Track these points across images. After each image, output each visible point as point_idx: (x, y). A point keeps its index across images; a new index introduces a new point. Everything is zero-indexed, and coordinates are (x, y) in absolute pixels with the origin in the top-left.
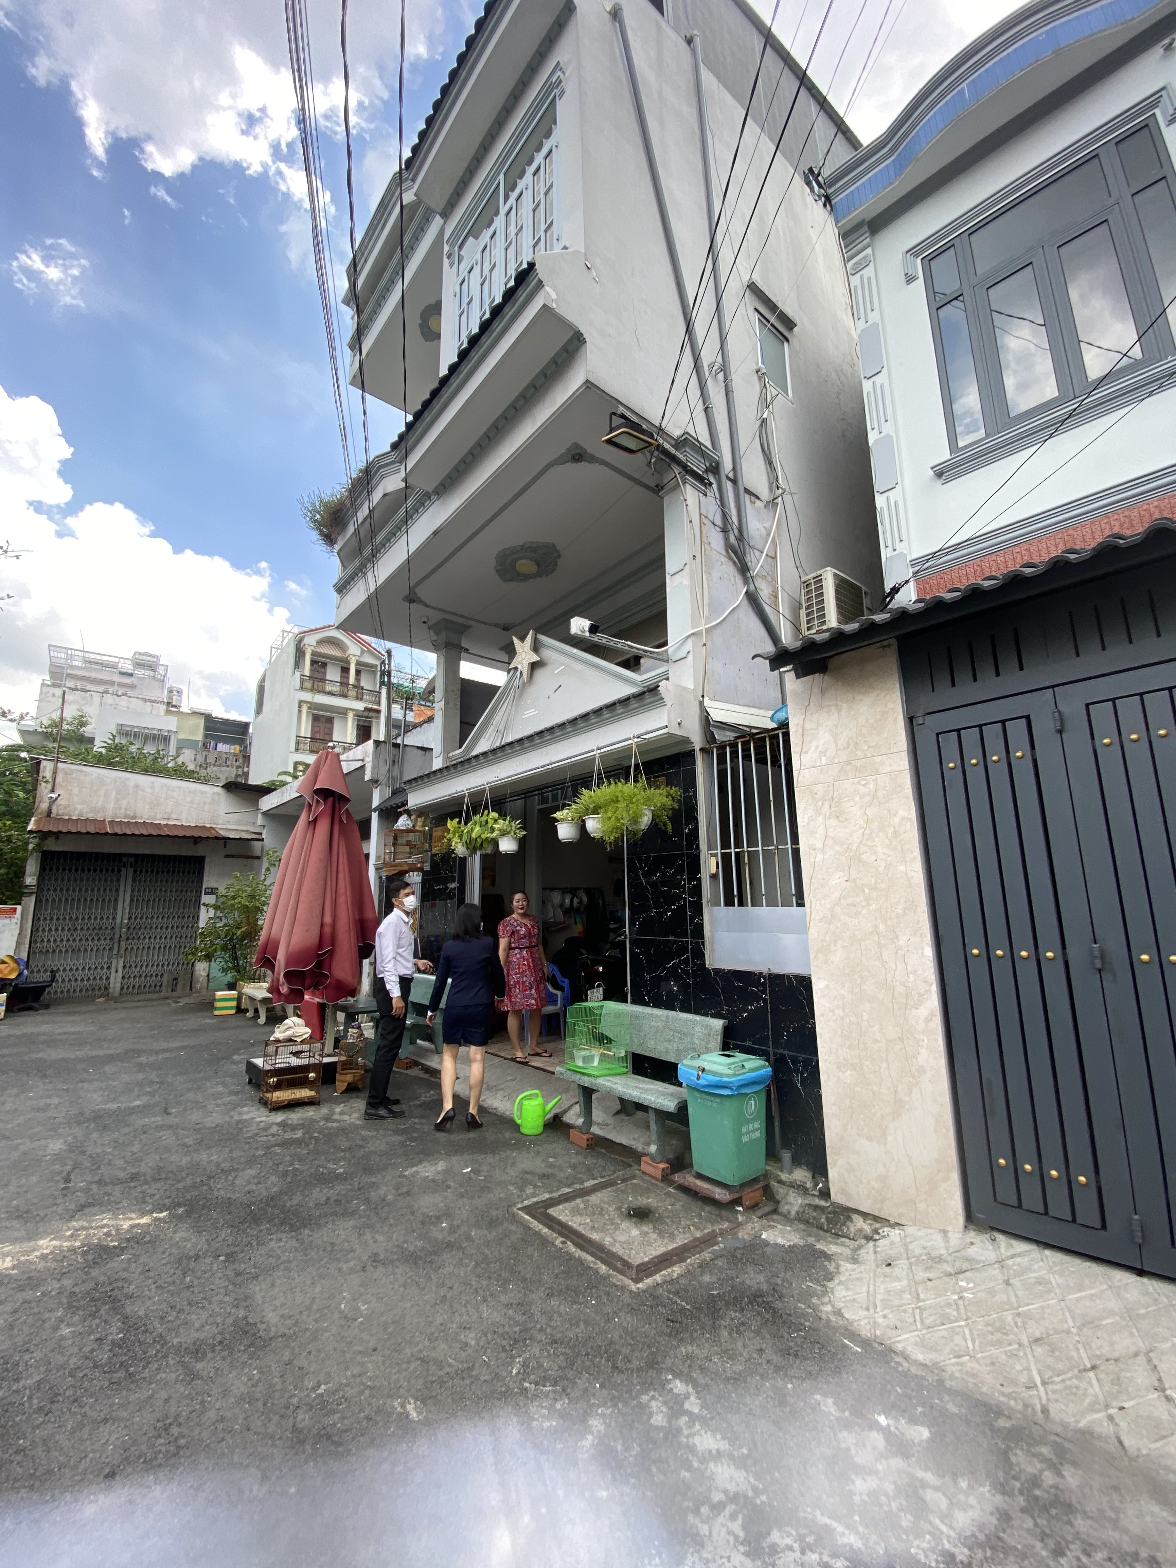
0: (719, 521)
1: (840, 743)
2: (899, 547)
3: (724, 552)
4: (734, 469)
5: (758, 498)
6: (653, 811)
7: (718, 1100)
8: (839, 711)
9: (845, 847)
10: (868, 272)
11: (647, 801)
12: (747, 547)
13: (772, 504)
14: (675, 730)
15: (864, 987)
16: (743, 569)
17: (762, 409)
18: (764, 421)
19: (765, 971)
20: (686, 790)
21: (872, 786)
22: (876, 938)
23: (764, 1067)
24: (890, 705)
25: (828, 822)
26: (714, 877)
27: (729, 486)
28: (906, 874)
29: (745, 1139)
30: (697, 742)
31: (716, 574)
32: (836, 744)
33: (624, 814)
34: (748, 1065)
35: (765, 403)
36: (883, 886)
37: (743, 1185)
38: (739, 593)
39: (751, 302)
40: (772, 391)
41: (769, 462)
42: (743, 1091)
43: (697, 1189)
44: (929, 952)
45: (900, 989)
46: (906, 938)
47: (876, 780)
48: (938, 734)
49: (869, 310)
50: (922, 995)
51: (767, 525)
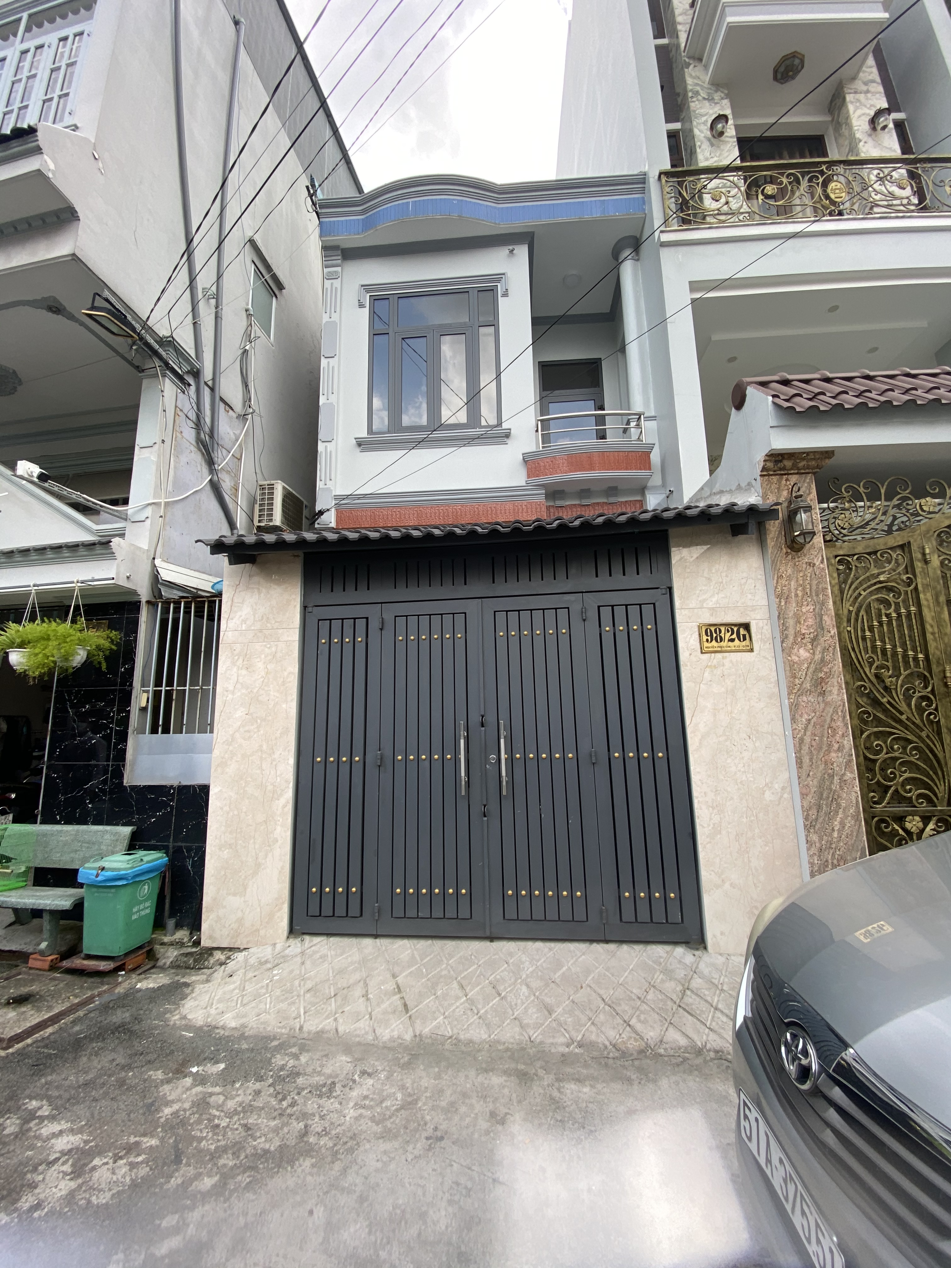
0: (192, 415)
1: (257, 616)
2: (328, 482)
3: (194, 443)
4: (214, 379)
5: (232, 410)
6: (89, 651)
7: (113, 890)
8: (260, 593)
9: (249, 690)
10: (337, 283)
11: (81, 642)
12: (216, 445)
13: (243, 417)
14: (123, 583)
15: (247, 789)
16: (210, 463)
17: (246, 342)
18: (245, 352)
19: (175, 783)
20: (127, 635)
21: (274, 649)
22: (260, 754)
23: (162, 858)
24: (293, 596)
25: (240, 672)
26: (144, 710)
27: (207, 392)
28: (286, 710)
29: (134, 917)
30: (144, 594)
31: (184, 459)
32: (255, 616)
33: (55, 652)
34: (146, 859)
35: (248, 337)
36: (270, 718)
37: (127, 954)
38: (203, 479)
39: (248, 254)
40: (257, 330)
41: (246, 385)
42: (137, 879)
43: (83, 968)
44: (292, 761)
45: (270, 788)
46: (279, 753)
47: (277, 645)
48: (319, 620)
49: (333, 311)
50: (283, 790)
51: (237, 432)
